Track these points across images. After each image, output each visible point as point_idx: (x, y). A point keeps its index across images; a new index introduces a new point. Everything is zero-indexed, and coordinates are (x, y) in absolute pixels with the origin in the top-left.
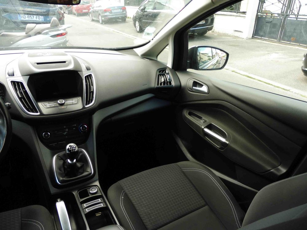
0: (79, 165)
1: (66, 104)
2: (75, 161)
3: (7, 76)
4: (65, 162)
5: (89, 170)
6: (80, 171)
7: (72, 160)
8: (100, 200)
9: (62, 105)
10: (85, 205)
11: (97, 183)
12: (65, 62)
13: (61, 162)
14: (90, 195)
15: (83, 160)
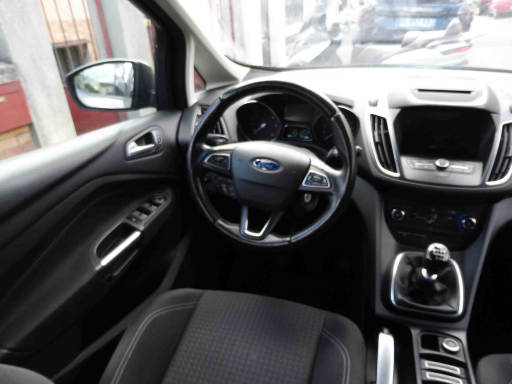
0: (438, 287)
1: (448, 169)
2: (434, 277)
4: (414, 272)
5: (454, 304)
6: (438, 298)
7: (430, 273)
8: (458, 371)
9: (441, 169)
10: (427, 364)
11: (463, 336)
12: (469, 92)
13: (408, 269)
14: (441, 350)
15: (449, 281)
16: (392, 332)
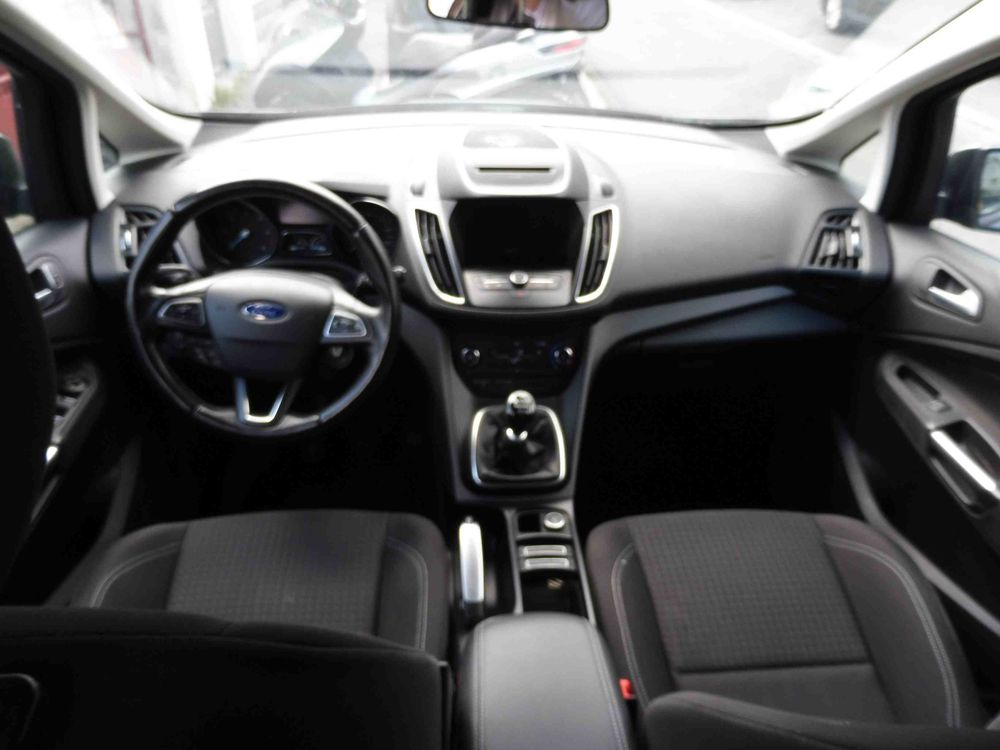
0: (532, 448)
1: (528, 286)
2: (524, 435)
3: (411, 195)
4: (500, 434)
5: (553, 467)
6: (534, 463)
7: (517, 432)
8: (563, 550)
9: (519, 287)
10: (526, 551)
11: (568, 506)
12: (546, 170)
13: (493, 431)
14: (543, 529)
15: (546, 437)
16: (477, 519)
